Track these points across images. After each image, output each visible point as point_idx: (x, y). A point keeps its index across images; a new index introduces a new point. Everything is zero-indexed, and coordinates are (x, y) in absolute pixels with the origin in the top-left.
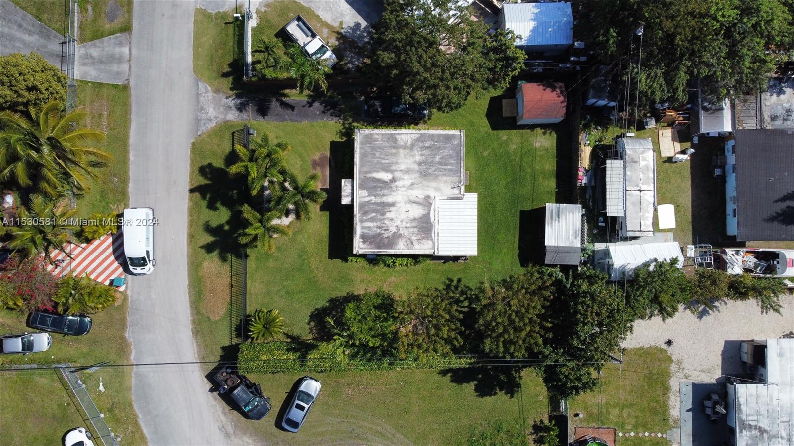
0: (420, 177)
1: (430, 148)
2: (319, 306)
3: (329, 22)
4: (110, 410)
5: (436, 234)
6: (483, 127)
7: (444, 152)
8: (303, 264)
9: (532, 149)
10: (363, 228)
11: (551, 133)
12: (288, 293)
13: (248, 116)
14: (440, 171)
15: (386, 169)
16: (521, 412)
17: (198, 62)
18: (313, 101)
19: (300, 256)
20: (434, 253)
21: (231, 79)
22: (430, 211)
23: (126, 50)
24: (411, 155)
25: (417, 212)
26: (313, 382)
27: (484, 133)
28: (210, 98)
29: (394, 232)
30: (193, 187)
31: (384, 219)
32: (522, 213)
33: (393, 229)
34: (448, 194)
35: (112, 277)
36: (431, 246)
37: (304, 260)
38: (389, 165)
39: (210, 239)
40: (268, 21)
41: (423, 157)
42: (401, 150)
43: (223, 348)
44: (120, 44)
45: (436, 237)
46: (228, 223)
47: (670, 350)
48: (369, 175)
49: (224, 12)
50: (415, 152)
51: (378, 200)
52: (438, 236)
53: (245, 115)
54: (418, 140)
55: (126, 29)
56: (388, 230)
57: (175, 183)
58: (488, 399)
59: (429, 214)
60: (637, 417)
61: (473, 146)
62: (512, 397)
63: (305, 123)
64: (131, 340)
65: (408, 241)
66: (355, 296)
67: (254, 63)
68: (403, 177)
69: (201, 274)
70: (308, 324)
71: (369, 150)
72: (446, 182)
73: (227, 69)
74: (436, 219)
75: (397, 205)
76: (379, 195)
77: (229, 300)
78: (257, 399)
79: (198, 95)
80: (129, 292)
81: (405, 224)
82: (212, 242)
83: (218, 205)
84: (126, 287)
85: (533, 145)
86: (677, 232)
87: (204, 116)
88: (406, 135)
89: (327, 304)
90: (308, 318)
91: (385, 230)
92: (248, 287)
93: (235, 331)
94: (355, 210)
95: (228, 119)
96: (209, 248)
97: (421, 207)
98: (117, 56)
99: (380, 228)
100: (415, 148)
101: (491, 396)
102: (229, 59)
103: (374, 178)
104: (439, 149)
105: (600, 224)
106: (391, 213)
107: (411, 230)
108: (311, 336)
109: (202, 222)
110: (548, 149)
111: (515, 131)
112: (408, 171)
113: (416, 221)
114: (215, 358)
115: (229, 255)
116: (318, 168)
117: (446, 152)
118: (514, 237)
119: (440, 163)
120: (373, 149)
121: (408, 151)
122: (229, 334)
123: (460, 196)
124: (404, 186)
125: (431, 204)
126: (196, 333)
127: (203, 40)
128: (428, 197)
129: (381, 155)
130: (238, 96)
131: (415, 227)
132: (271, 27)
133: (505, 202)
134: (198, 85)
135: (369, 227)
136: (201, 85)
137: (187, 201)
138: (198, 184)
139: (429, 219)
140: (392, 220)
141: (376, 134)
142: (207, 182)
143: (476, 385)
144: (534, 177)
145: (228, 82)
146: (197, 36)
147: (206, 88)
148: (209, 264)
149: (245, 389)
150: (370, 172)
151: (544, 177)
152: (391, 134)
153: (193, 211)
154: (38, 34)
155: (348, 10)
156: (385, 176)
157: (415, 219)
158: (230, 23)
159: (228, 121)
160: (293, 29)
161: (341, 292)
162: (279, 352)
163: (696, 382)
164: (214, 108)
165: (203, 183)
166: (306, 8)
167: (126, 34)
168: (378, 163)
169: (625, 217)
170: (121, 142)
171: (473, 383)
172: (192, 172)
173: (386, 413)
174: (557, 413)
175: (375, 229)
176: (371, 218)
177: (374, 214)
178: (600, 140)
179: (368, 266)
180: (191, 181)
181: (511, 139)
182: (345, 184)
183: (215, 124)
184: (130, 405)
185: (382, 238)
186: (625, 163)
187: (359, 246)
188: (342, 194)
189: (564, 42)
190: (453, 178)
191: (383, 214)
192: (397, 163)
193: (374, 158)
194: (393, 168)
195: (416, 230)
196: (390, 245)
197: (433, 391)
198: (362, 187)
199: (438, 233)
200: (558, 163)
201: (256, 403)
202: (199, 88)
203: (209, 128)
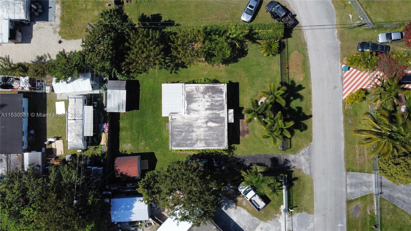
0: (192, 124)
1: (187, 140)
2: (243, 58)
3: (242, 209)
4: (346, 5)
5: (184, 94)
6: (159, 154)
7: (180, 138)
8: (252, 79)
9: (132, 142)
10: (222, 97)
11: (122, 152)
12: (259, 65)
13: (283, 157)
14: (182, 128)
15: (210, 128)
16: (138, 7)
17: (311, 185)
18: (250, 166)
19: (253, 84)
20: (185, 85)
21: (293, 177)
22: (187, 107)
23: (349, 190)
24: (198, 136)
25: (194, 106)
26: (245, 20)
27: (158, 150)
28: (303, 166)
29: (206, 95)
30: (311, 118)
31: (211, 102)
32: (138, 108)
33: (206, 96)
34: (177, 116)
35: (348, 71)
36: (186, 88)
37: (251, 82)
38: (209, 130)
39: (300, 92)
40: (275, 209)
41: (191, 135)
42: (203, 138)
43: (291, 37)
44: (352, 194)
45: (184, 93)
46: (292, 101)
47: (60, 38)
48: (220, 125)
49: (298, 213)
50: (195, 137)
51: (214, 111)
52: (183, 94)
53: (285, 157)
54: (194, 144)
55: (349, 202)
56: (209, 96)
57: (320, 121)
58: (155, 13)
59: (188, 105)
60: (78, 4)
61: (164, 143)
62: (143, 14)
63: (253, 154)
64: (337, 40)
65: (198, 91)
66: (225, 64)
67: (282, 186)
68: (202, 124)
69: (304, 74)
70: (248, 49)
71: (220, 138)
72: (179, 122)
73: (295, 182)
74: (184, 102)
75: (204, 109)
76: (214, 114)
77: (289, 61)
78: (273, 11)
79: (310, 167)
80: (340, 64)
81: (200, 99)
82: (299, 91)
83: (296, 110)
84: (341, 67)
85: (132, 145)
86: (55, 99)
87: (306, 156)
88: (200, 147)
89: (239, 59)
90: (248, 52)
91: (210, 96)
92: (280, 68)
93: (285, 45)
94: (226, 106)
95: (294, 155)
96: (300, 87)
97: (192, 108)
98: (353, 187)
99: (213, 97)
100: (195, 140)
101: (154, 15)
102: (294, 188)
103: (217, 123)
104: (183, 140)
105: (96, 103)
106: (207, 105)
107: (197, 96)
108: (247, 43)
109: (305, 100)
110: (124, 143)
111: (142, 152)
112: (199, 127)
113: (194, 101)
114: (295, 32)
115: (290, 84)
116: (246, 130)
117: (179, 138)
118: (142, 95)
119: (182, 132)
120: (218, 139)
121: (199, 138)
122: (288, 44)
123: (171, 115)
124: (201, 119)
125: (187, 110)
126: (305, 44)
127: (308, 197)
128: (188, 114)
129: (214, 136)
130: (289, 167)
131: (195, 98)
132: (273, 205)
133: (147, 114)
134: (310, 173)
135: (219, 97)
136: (308, 173)
137: (313, 111)
138: (308, 120)
139: (187, 102)
140: (207, 101)
141: (217, 147)
142: (303, 122)
143: (161, 19)
144: (131, 127)
145: (294, 175)
146: (312, 200)
147: (306, 171)
148: (300, 79)
149: (279, 15)
150: (219, 126)
151: (126, 127)
152: (208, 147)
153: (309, 106)
154: (394, 197)
155: (232, 216)
156: (211, 124)
157: (195, 102)
158: (295, 207)
159: (294, 154)
160: (262, 204)
161: (231, 66)
162: (263, 33)
163: (46, 22)
164: (301, 160)
165: (305, 121)
166: (255, 216)
167: (349, 199)
168: (215, 131)
169: (83, 105)
170: (349, 141)
171: (163, 20)
172: (311, 127)
173: (207, 5)
174: (120, 6)
175: (216, 96)
176: (218, 102)
177: (216, 104)
178: (95, 148)
179: (218, 79)
180: (311, 122)
181: (143, 148)
182: (232, 120)
183: (300, 152)
184: (336, 8)
185: (212, 92)
186: (83, 135)
187: (224, 87)
188: (233, 115)
189: (116, 200)
190: (175, 124)
191: (212, 104)
192: (205, 131)
193: (217, 134)
194: (207, 129)
195: (194, 96)
196: (207, 88)
197: (184, 17)
198: (223, 118)
199: (183, 95)
200: (118, 135)
201: (274, 8)
202: (310, 171)
203: (303, 150)
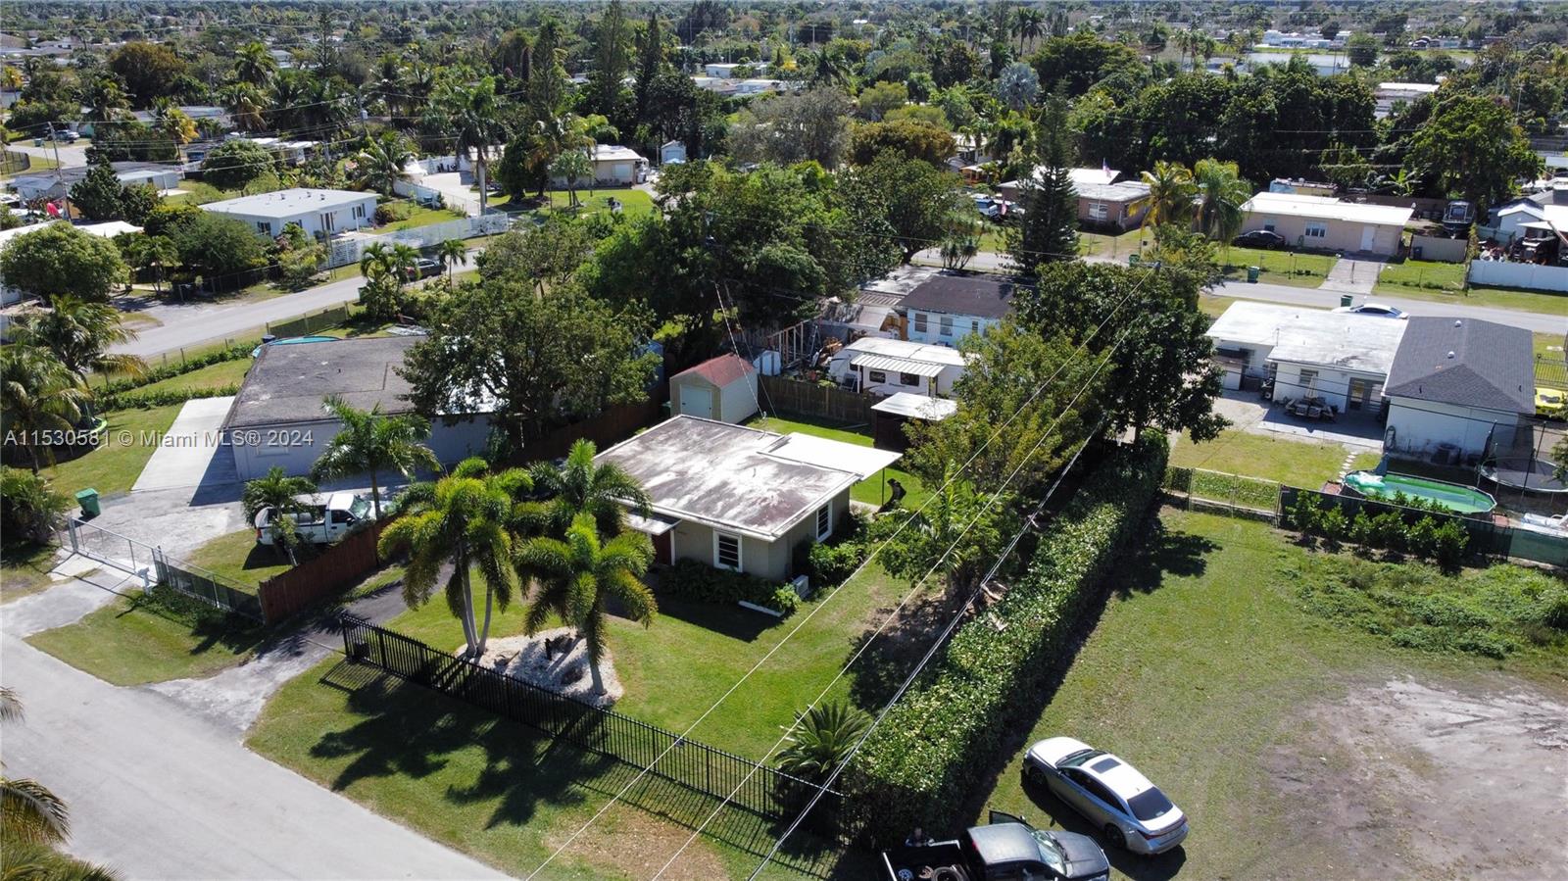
1: (669, 438)
11: (766, 419)
17: (115, 673)
21: (218, 646)
24: (660, 453)
25: (766, 469)
29: (779, 494)
30: (334, 781)
31: (742, 497)
33: (771, 495)
34: (767, 443)
36: (843, 475)
38: (651, 470)
39: (491, 805)
41: (679, 445)
48: (643, 489)
49: (98, 611)
50: (660, 448)
51: (700, 494)
53: (316, 654)
54: (643, 442)
56: (767, 499)
58: (1211, 567)
62: (1219, 548)
68: (687, 466)
72: (744, 441)
73: (194, 642)
75: (731, 481)
76: (692, 490)
79: (173, 700)
81: (775, 483)
82: (505, 803)
87: (222, 708)
88: (621, 448)
89: (853, 676)
91: (764, 501)
93: (796, 857)
95: (284, 679)
96: (513, 815)
99: (753, 504)
100: (653, 447)
101: (1204, 566)
102: (183, 632)
103: (654, 487)
104: (681, 433)
106: (739, 489)
107: (792, 481)
109: (437, 802)
112: (684, 461)
113: (782, 473)
115: (576, 788)
123: (784, 439)
124: (705, 469)
125: (767, 459)
127: (89, 652)
128: (752, 458)
130: (266, 649)
131: (791, 478)
134: (152, 691)
135: (740, 513)
136: (161, 688)
137: (354, 806)
138: (341, 770)
140: (752, 491)
142: (357, 756)
143: (1173, 573)
145: (219, 651)
146: (69, 655)
147: (177, 684)
148: (557, 835)
153: (393, 806)
156: (665, 479)
157: (775, 474)
158: (128, 612)
159: (288, 682)
163: (1262, 418)
165: (351, 763)
171: (1167, 574)
172: (303, 770)
177: (721, 504)
183: (263, 701)
185: (776, 507)
186: (865, 353)
190: (746, 436)
191: (732, 496)
192: (657, 464)
194: (661, 468)
195: (797, 478)
198: (656, 500)
202: (160, 694)
203: (258, 711)
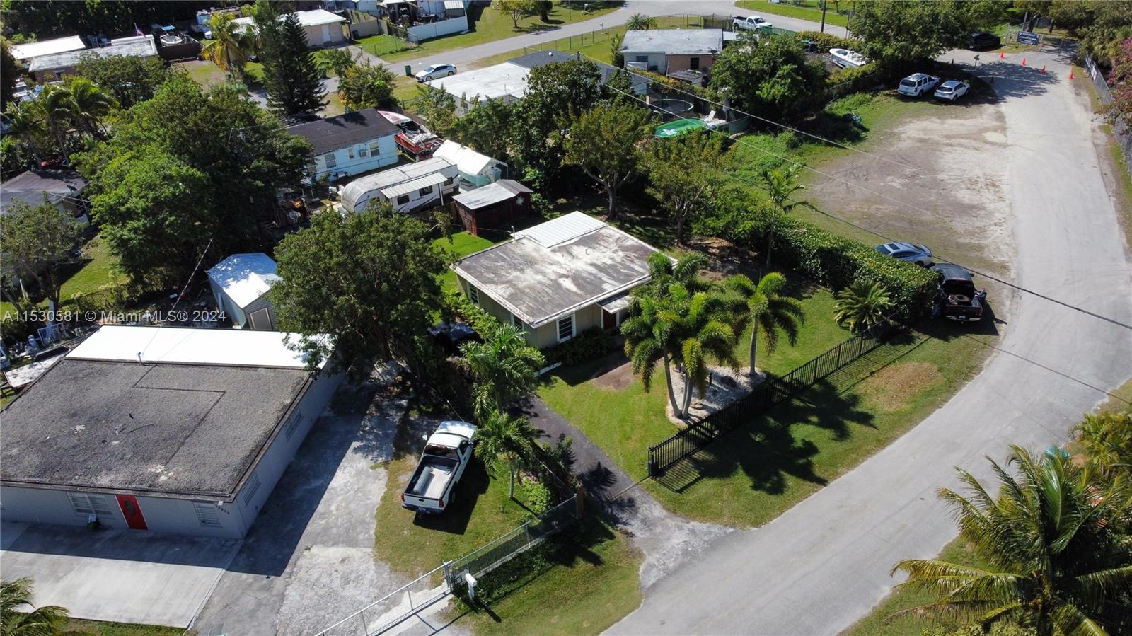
0: (537, 264)
3: (383, 482)
5: (588, 232)
13: (632, 490)
14: (513, 257)
15: (556, 287)
22: (567, 244)
24: (518, 280)
28: (656, 556)
31: (619, 263)
34: (532, 243)
36: (605, 230)
38: (549, 287)
39: (852, 425)
41: (510, 272)
42: (520, 287)
43: (946, 340)
45: (590, 231)
46: (808, 422)
48: (580, 293)
50: (510, 279)
54: (493, 283)
57: (841, 506)
59: (571, 244)
65: (619, 242)
68: (552, 273)
69: (908, 406)
71: (549, 306)
72: (521, 250)
74: (571, 238)
75: (590, 263)
76: (596, 277)
77: (892, 366)
79: (670, 574)
82: (852, 421)
83: (799, 444)
87: (696, 542)
91: (629, 257)
93: (914, 342)
95: (665, 512)
96: (864, 419)
97: (572, 250)
99: (632, 262)
100: (505, 281)
103: (579, 288)
104: (487, 269)
106: (605, 262)
112: (540, 274)
114: (967, 340)
115: (842, 396)
116: (623, 379)
117: (486, 263)
119: (504, 260)
120: (543, 305)
121: (515, 283)
122: (925, 345)
123: (525, 239)
124: (562, 268)
129: (544, 297)
135: (641, 267)
136: (651, 580)
137: (843, 477)
139: (576, 241)
140: (612, 259)
147: (647, 572)
150: (576, 294)
152: (508, 301)
153: (847, 462)
156: (566, 284)
159: (668, 510)
164: (669, 539)
165: (795, 476)
168: (556, 293)
172: (797, 499)
175: (638, 264)
176: (629, 271)
177: (622, 271)
180: (812, 492)
182: (613, 308)
190: (511, 248)
191: (613, 266)
192: (540, 283)
193: (555, 299)
194: (549, 283)
199: (585, 232)
202: (658, 580)
203: (708, 524)
